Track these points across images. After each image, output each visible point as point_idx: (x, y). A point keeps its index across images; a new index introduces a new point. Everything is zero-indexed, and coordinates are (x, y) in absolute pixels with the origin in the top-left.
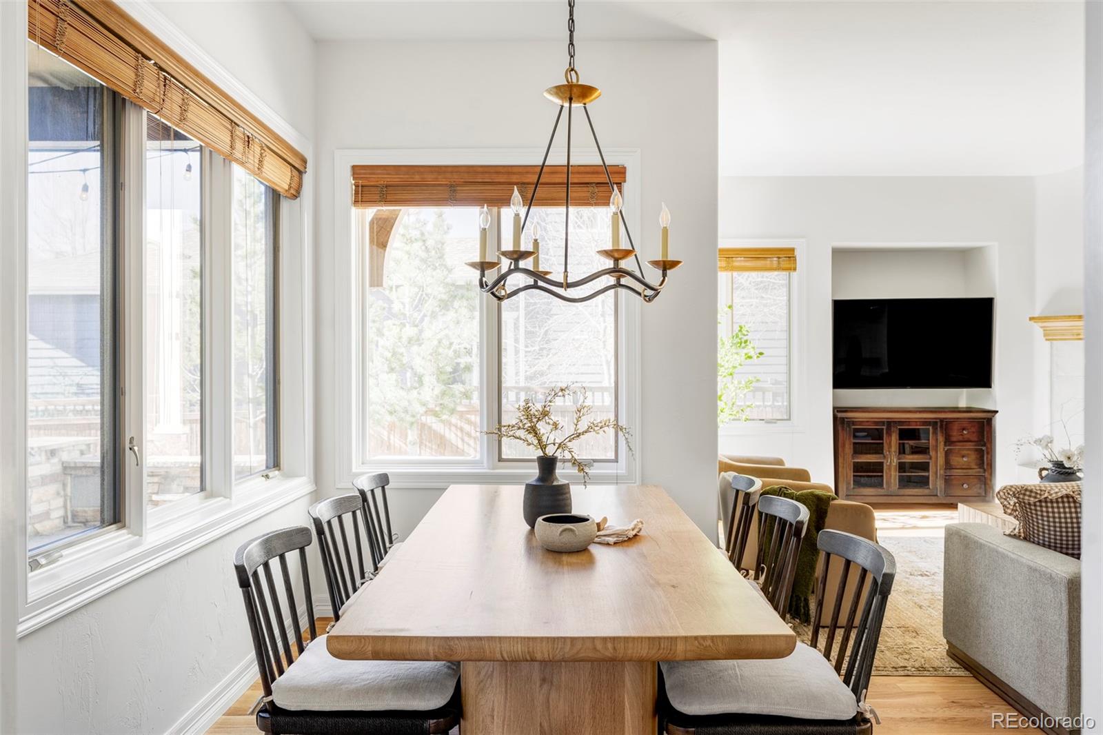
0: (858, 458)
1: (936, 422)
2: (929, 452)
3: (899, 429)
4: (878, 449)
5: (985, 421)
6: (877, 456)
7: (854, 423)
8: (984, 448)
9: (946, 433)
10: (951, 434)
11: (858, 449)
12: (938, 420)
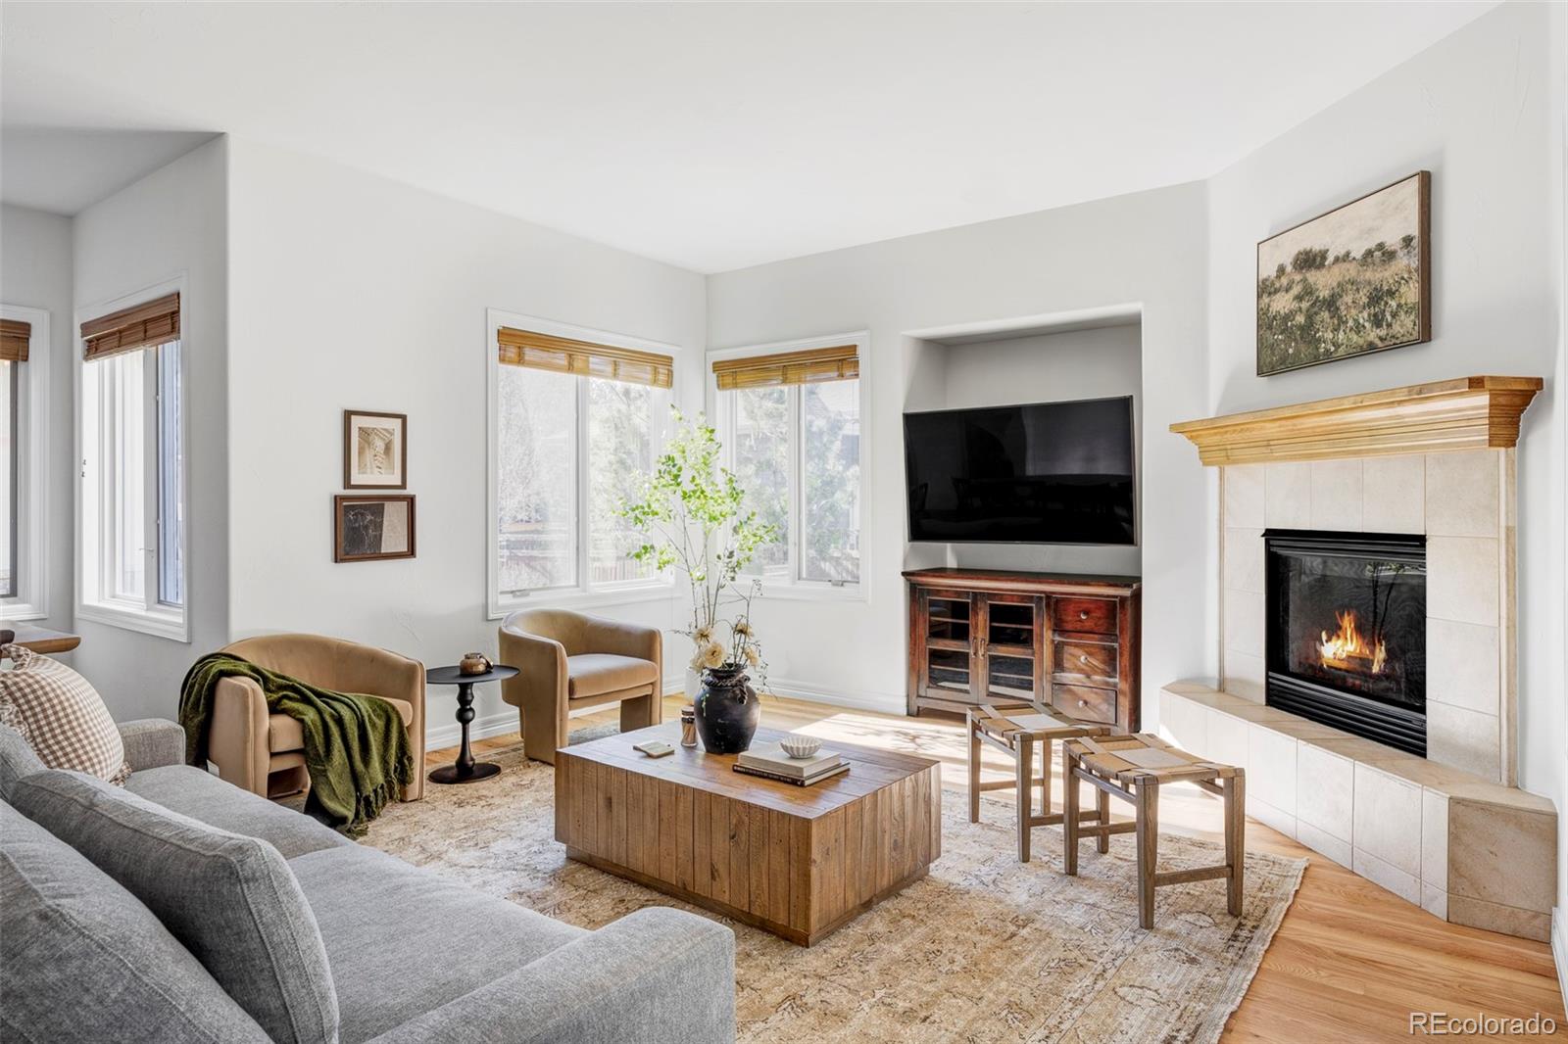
0: (937, 644)
1: (1041, 598)
2: (1032, 645)
3: (991, 605)
4: (961, 633)
5: (1117, 600)
6: (960, 643)
7: (930, 592)
8: (1116, 645)
9: (1056, 617)
10: (1063, 617)
11: (937, 632)
12: (1043, 595)
